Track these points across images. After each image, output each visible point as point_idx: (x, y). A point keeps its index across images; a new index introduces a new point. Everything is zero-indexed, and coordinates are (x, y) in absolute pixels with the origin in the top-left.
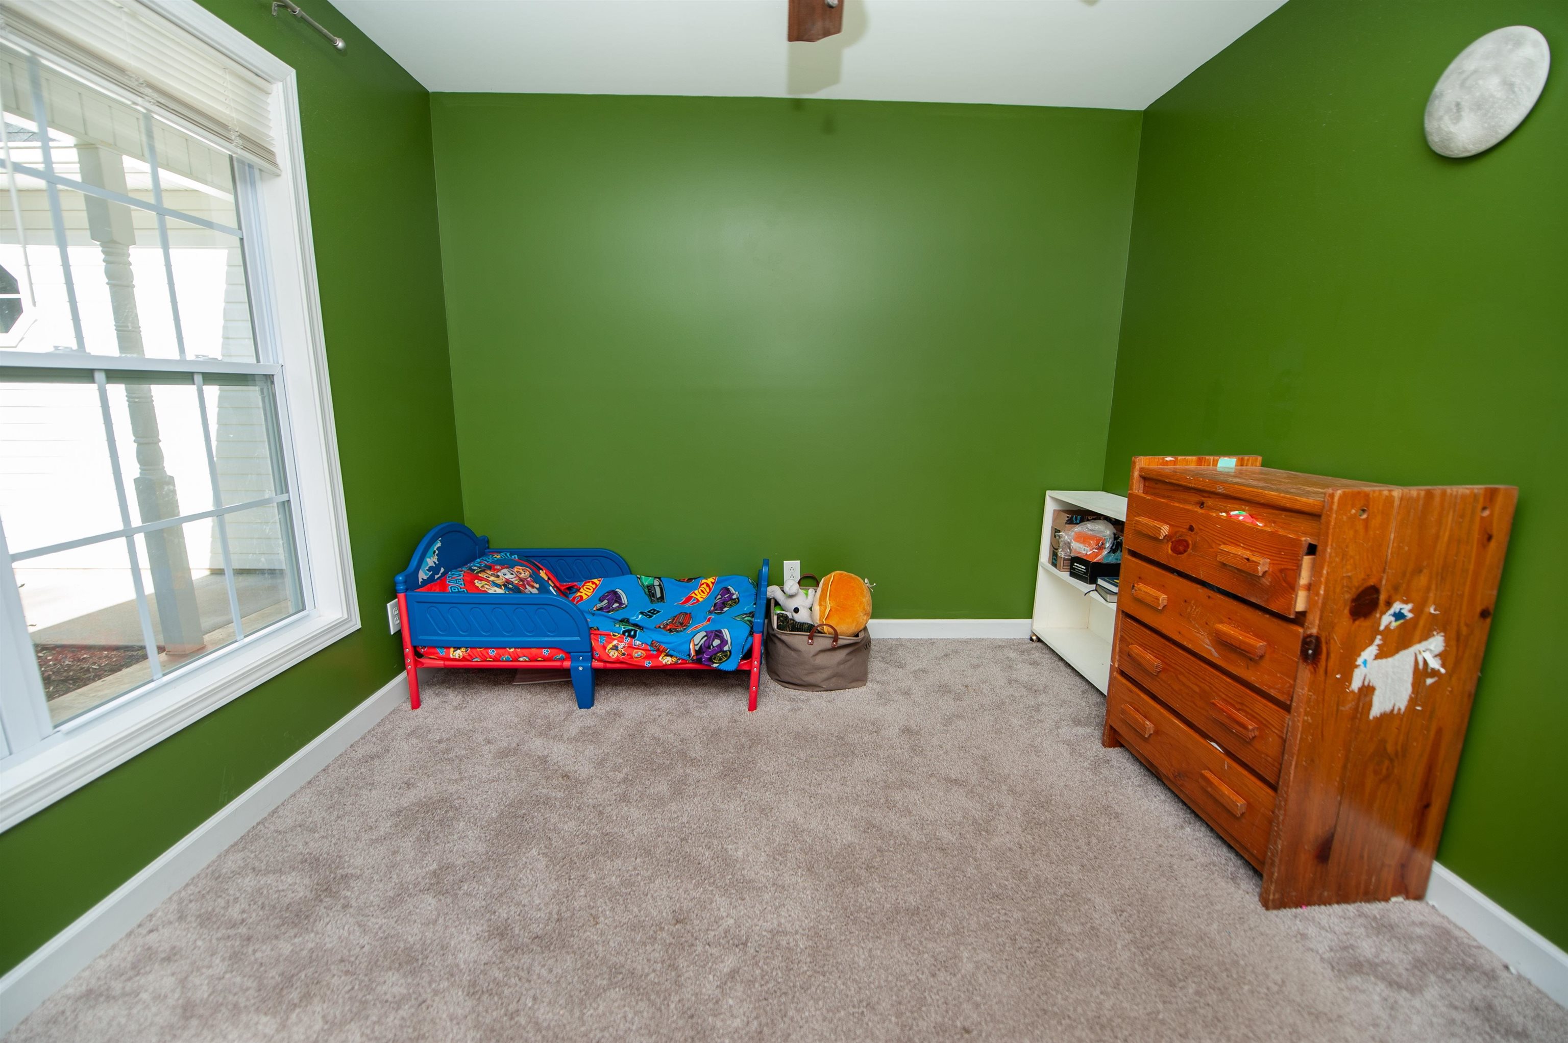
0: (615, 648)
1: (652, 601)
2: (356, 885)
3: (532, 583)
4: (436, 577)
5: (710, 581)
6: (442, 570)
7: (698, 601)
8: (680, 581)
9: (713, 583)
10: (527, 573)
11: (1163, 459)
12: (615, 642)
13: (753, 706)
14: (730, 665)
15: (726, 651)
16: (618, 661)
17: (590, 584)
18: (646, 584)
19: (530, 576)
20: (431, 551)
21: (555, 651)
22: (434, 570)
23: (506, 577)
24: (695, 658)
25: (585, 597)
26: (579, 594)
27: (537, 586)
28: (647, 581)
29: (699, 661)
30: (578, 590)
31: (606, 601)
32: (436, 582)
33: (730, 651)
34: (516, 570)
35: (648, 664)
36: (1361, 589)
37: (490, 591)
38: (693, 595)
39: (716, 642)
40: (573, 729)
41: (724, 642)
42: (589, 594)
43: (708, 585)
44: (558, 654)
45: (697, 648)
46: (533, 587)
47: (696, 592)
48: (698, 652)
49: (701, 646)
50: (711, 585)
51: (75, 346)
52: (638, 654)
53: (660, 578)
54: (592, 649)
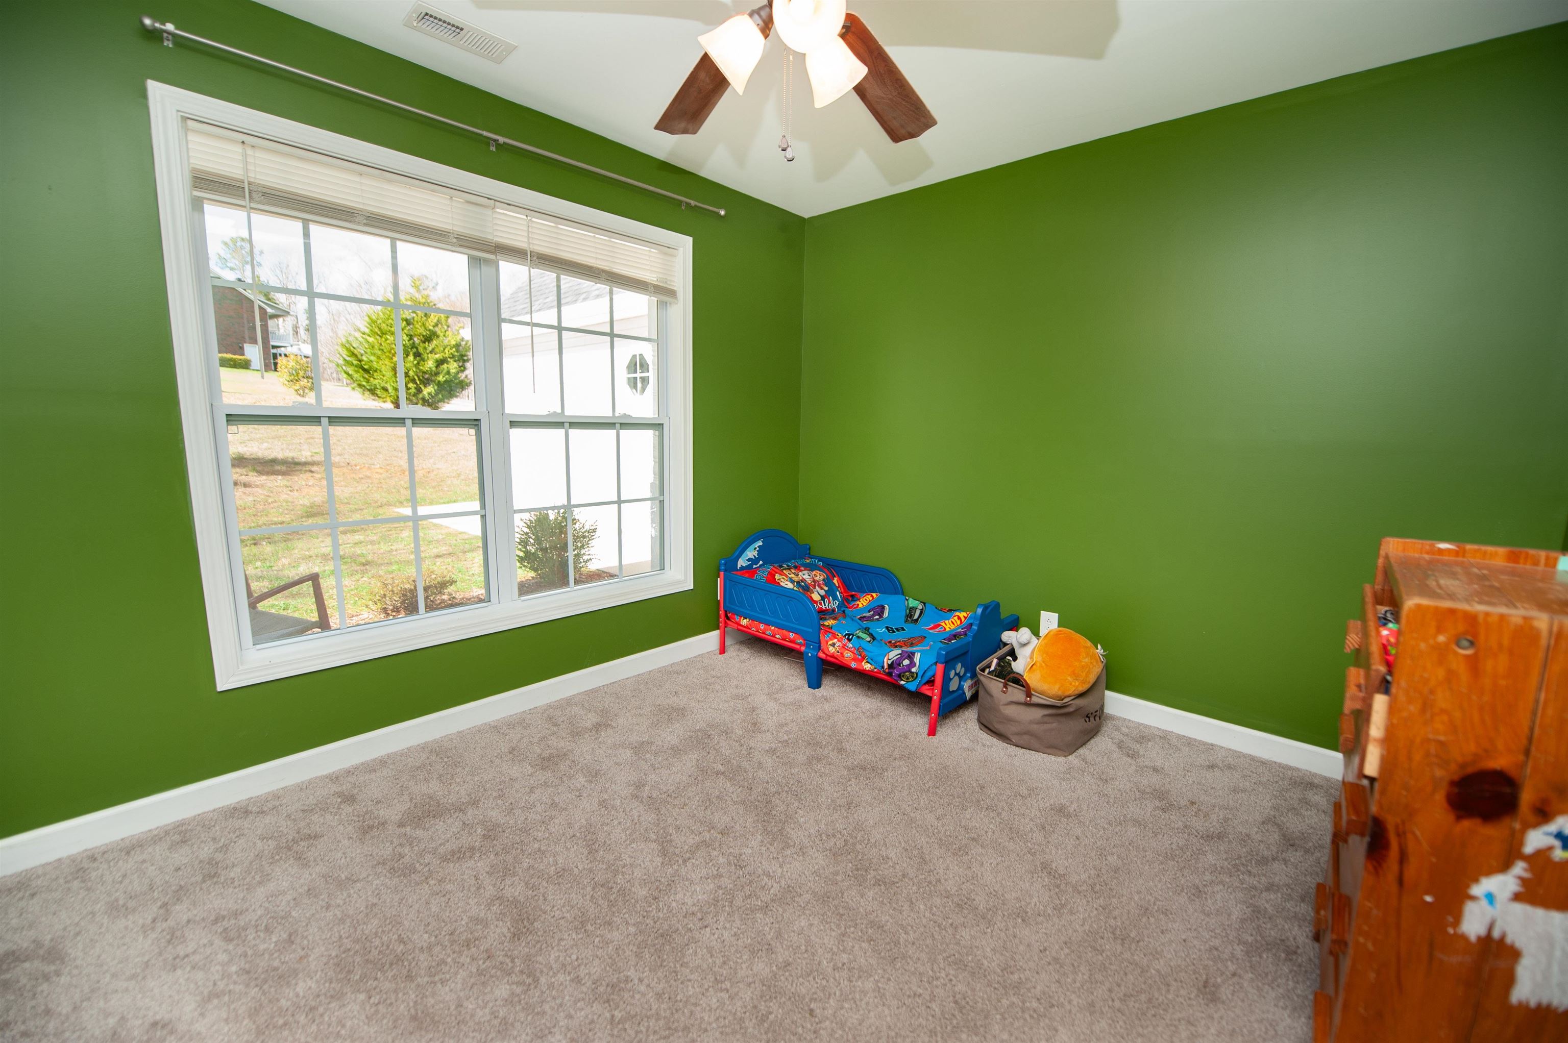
0: (833, 645)
1: (906, 621)
2: (610, 731)
3: (822, 586)
4: (754, 566)
5: (962, 615)
6: (761, 562)
7: (945, 629)
8: (941, 610)
9: (965, 618)
10: (822, 577)
11: (1432, 545)
12: (835, 640)
13: (932, 732)
14: (912, 686)
15: (913, 673)
16: (832, 656)
17: (869, 596)
18: (911, 605)
19: (823, 580)
20: (752, 547)
21: (797, 636)
22: (753, 561)
23: (804, 577)
24: (887, 671)
25: (860, 606)
26: (858, 602)
27: (826, 589)
28: (912, 603)
29: (890, 674)
30: (859, 600)
31: (872, 613)
32: (749, 571)
33: (917, 674)
34: (814, 573)
35: (853, 665)
36: (1470, 770)
37: (782, 584)
38: (943, 624)
39: (906, 662)
40: (790, 697)
41: (912, 664)
42: (865, 604)
43: (959, 618)
44: (798, 639)
45: (890, 662)
46: (822, 589)
47: (947, 622)
48: (891, 666)
49: (893, 661)
50: (963, 619)
51: (559, 411)
52: (848, 655)
53: (924, 604)
54: (820, 643)
